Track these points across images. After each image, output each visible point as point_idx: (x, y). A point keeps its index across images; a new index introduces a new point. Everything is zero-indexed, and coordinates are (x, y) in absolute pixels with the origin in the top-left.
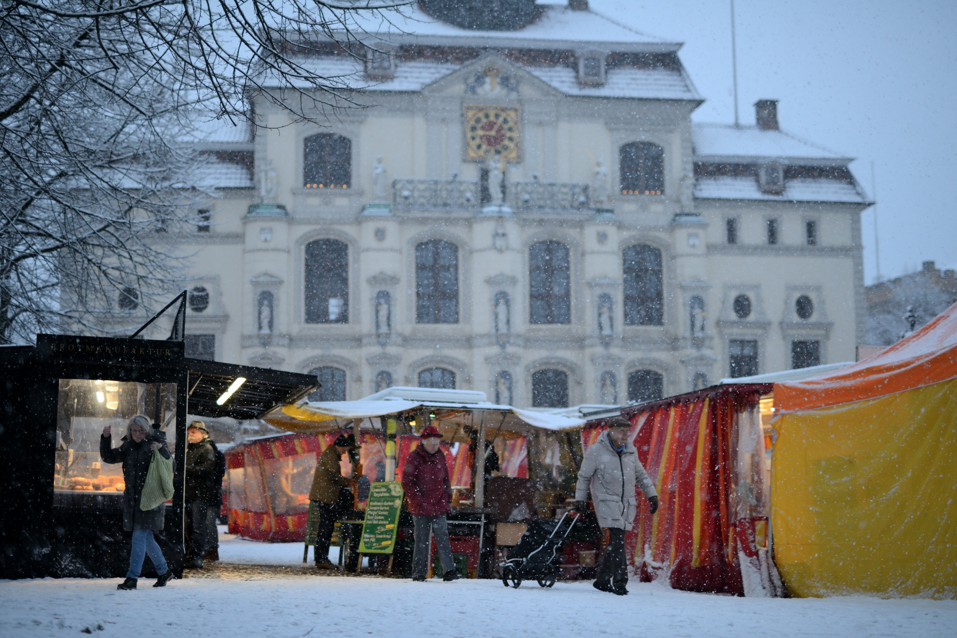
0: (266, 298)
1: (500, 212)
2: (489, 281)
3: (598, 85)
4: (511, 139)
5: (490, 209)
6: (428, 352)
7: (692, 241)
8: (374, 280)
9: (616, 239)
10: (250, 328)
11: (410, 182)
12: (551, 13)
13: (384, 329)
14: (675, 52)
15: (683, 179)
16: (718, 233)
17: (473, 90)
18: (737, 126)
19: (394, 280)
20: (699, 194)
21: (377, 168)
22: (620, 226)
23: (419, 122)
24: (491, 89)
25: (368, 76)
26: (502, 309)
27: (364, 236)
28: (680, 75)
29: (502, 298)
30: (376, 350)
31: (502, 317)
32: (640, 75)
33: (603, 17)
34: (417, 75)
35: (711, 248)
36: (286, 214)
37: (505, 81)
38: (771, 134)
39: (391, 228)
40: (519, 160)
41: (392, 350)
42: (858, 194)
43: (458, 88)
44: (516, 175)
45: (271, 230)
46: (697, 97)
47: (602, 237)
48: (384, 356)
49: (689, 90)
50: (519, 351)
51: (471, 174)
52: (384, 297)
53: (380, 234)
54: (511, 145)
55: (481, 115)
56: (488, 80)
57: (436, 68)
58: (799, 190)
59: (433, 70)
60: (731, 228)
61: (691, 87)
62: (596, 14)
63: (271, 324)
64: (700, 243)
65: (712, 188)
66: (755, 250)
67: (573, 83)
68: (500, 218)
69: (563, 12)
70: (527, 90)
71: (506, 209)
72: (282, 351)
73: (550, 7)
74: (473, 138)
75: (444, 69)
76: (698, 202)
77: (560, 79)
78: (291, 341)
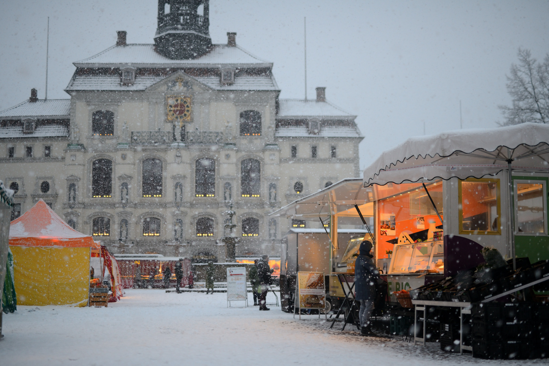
0: (72, 187)
1: (179, 146)
2: (173, 178)
3: (230, 84)
4: (188, 111)
5: (175, 144)
6: (147, 210)
7: (271, 158)
8: (120, 178)
9: (234, 157)
10: (66, 200)
11: (138, 133)
12: (218, 49)
13: (125, 201)
14: (270, 67)
15: (269, 127)
16: (287, 152)
17: (171, 88)
18: (306, 100)
19: (130, 178)
20: (277, 135)
21: (124, 126)
22: (237, 151)
23: (145, 104)
24: (179, 88)
25: (122, 84)
26: (178, 190)
27: (116, 157)
28: (271, 78)
29: (179, 185)
30: (121, 210)
31: (178, 194)
32: (251, 79)
33: (241, 50)
34: (144, 82)
35: (282, 161)
36: (84, 148)
37: (186, 84)
38: (321, 104)
39: (129, 154)
40: (192, 120)
41: (128, 209)
42: (357, 133)
43: (163, 88)
44: (190, 128)
45: (75, 155)
46: (277, 89)
47: (228, 156)
48: (126, 213)
49: (274, 86)
50: (188, 210)
51: (168, 127)
52: (125, 185)
53: (124, 157)
54: (187, 114)
55: (174, 100)
56: (177, 84)
57: (154, 79)
58: (327, 132)
59: (152, 80)
60: (294, 149)
61: (275, 84)
62: (239, 48)
63: (74, 198)
64: (276, 157)
65: (284, 132)
66: (305, 160)
67: (218, 84)
68: (178, 148)
69: (223, 48)
70: (196, 88)
71: (182, 144)
72: (80, 211)
73: (218, 46)
74: (170, 111)
75: (157, 79)
76: (276, 138)
77: (212, 82)
78: (85, 206)
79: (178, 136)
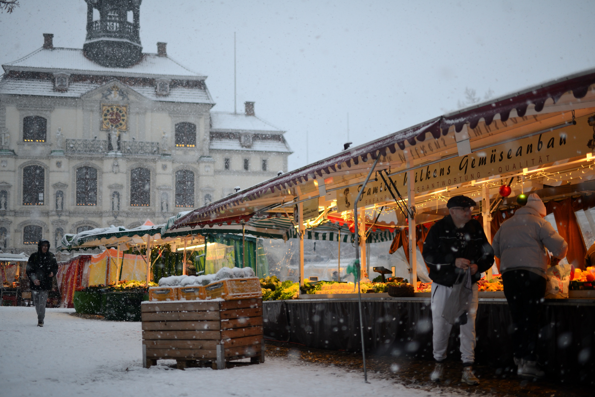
0: (3, 194)
1: (116, 155)
2: (110, 187)
3: (166, 95)
4: (123, 120)
5: (111, 153)
6: (82, 219)
7: (207, 169)
8: (56, 186)
9: (171, 167)
11: (73, 140)
12: (148, 58)
13: (60, 209)
14: (203, 81)
15: (204, 140)
16: (220, 164)
17: (105, 96)
18: (235, 114)
19: (65, 185)
20: (212, 147)
21: (58, 133)
22: (173, 162)
23: (80, 112)
24: (115, 97)
25: (55, 89)
26: (116, 200)
27: (52, 165)
28: (205, 92)
29: (116, 194)
30: (56, 218)
31: (116, 204)
32: (186, 91)
33: (172, 60)
34: (79, 89)
35: (217, 172)
36: (15, 154)
37: (122, 94)
38: (251, 118)
39: (64, 161)
40: (127, 130)
41: (63, 218)
42: (287, 148)
43: (98, 96)
44: (125, 137)
45: (6, 162)
46: (212, 102)
47: (164, 167)
48: (61, 221)
49: (209, 99)
50: (124, 219)
51: (103, 136)
52: (60, 194)
53: (59, 164)
54: (123, 123)
55: (110, 109)
56: (113, 92)
57: (88, 86)
58: (259, 146)
59: (87, 87)
60: (227, 161)
61: (210, 97)
62: (170, 59)
63: (5, 206)
64: (211, 170)
65: (219, 145)
66: (238, 172)
67: (153, 94)
68: (116, 158)
69: (154, 58)
70: (132, 98)
71: (119, 153)
72: (11, 218)
73: (148, 55)
74: (105, 119)
75: (92, 87)
76: (211, 150)
77: (148, 92)
78: (16, 213)
79: (115, 146)
